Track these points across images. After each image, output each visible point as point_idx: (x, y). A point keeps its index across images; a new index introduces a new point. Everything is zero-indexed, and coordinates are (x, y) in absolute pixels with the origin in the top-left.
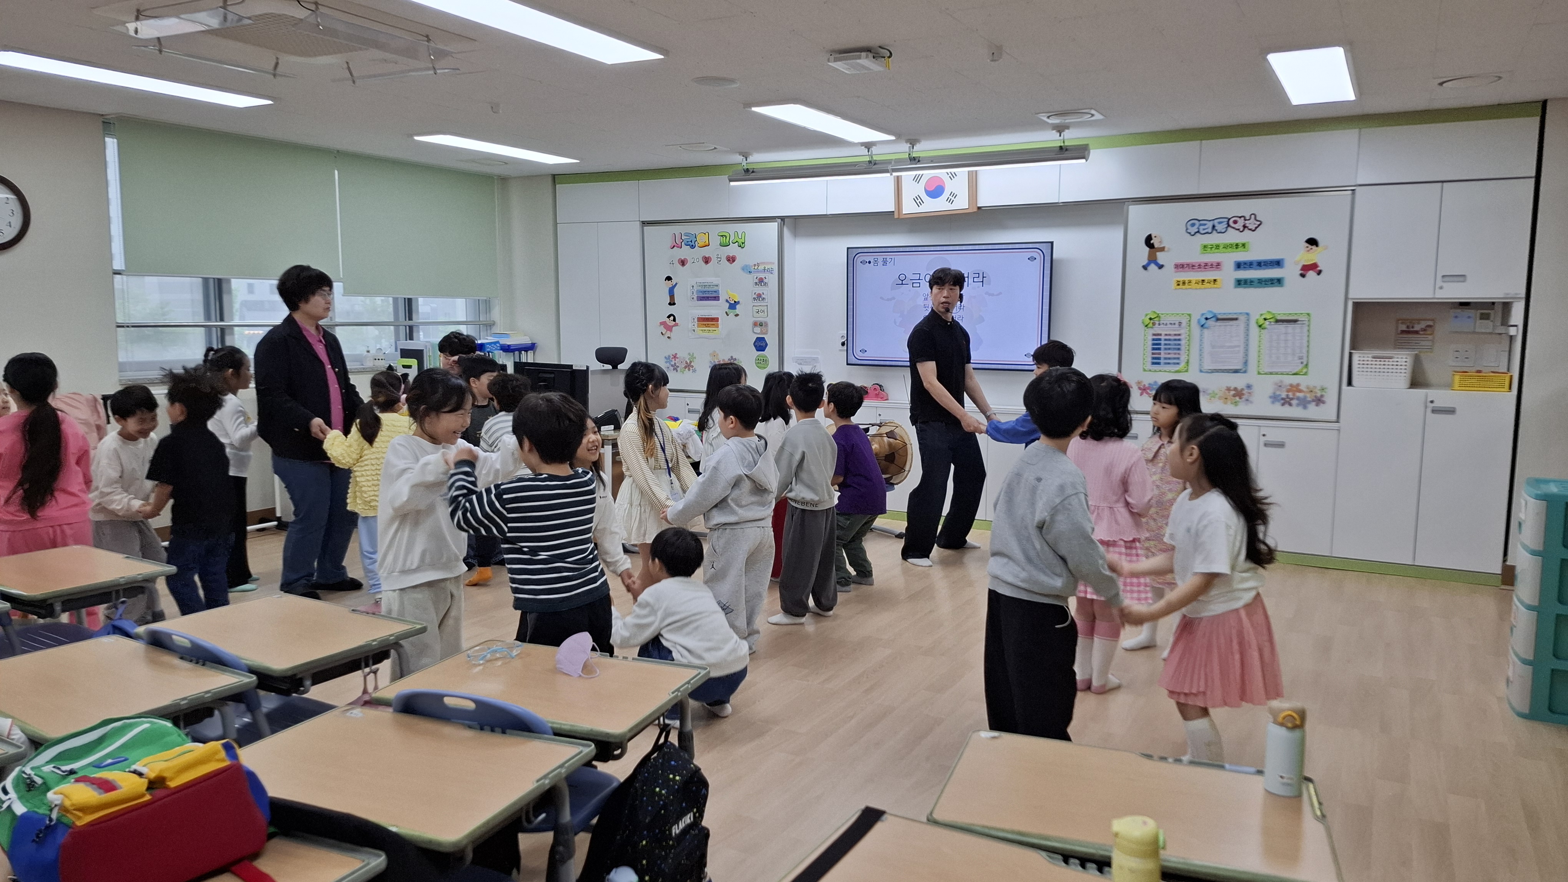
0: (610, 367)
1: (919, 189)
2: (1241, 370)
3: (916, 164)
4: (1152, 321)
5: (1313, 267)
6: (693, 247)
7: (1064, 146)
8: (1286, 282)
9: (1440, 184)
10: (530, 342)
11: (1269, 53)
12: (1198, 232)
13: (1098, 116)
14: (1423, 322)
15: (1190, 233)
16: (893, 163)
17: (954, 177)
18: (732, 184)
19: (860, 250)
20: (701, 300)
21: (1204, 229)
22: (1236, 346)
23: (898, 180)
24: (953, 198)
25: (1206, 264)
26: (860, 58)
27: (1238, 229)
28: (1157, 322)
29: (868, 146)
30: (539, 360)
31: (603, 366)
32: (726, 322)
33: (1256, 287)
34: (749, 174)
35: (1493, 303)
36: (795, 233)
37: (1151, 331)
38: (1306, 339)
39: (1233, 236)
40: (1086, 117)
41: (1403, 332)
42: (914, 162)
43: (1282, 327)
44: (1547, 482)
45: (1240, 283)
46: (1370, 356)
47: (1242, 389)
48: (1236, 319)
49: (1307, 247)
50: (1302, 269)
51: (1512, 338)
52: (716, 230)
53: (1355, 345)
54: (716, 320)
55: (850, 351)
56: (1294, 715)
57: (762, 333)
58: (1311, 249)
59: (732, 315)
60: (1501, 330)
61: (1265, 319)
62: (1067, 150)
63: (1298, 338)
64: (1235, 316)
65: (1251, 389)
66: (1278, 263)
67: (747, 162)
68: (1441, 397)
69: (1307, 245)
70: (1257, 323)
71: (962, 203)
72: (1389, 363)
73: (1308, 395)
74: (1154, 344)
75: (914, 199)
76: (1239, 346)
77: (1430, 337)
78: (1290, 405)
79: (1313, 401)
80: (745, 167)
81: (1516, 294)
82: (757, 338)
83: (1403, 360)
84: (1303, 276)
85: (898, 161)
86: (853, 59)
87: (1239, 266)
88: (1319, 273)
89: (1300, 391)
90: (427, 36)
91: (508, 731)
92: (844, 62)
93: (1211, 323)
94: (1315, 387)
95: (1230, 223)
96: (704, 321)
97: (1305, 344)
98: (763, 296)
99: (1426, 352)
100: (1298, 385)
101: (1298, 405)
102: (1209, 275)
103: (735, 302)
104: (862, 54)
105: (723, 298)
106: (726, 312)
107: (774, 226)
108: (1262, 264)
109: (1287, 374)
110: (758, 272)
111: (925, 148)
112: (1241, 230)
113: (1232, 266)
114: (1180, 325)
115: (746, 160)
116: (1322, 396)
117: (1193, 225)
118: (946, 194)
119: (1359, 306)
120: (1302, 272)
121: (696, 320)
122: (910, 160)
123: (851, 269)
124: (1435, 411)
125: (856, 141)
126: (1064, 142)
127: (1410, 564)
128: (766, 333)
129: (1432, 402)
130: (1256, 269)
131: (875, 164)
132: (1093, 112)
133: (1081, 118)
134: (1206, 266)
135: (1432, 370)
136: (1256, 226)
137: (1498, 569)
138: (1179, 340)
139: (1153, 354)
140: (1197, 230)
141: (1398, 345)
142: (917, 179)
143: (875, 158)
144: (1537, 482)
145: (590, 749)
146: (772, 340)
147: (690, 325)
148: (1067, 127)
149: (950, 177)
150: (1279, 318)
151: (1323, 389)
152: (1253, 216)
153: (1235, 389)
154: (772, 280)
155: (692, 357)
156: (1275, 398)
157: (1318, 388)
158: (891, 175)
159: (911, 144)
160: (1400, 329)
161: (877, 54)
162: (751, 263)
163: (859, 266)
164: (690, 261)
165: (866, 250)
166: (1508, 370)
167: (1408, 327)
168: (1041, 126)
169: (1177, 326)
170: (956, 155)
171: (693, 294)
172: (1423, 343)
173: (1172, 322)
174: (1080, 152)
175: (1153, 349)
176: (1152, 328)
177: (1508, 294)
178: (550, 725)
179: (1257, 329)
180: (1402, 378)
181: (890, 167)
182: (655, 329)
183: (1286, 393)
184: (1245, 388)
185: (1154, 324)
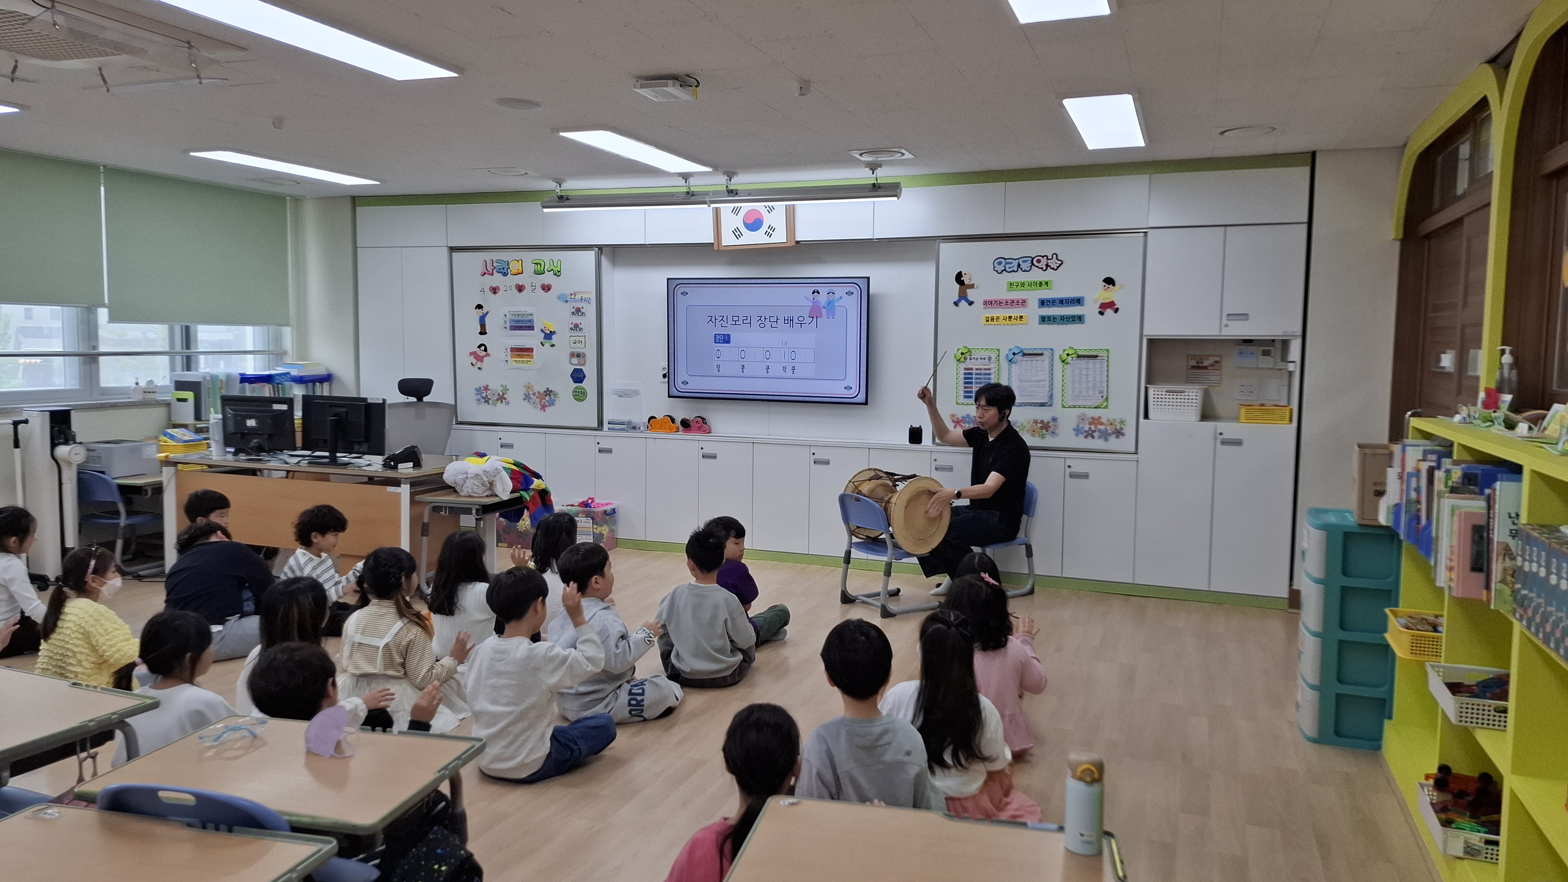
0: (414, 399)
1: (738, 221)
2: (1047, 403)
3: (734, 197)
4: (964, 356)
5: (1111, 305)
6: (505, 274)
7: (877, 183)
8: (1087, 319)
9: (1223, 228)
10: (326, 373)
11: (1064, 98)
12: (1005, 270)
13: (908, 156)
14: (1211, 358)
15: (997, 271)
16: (711, 194)
17: (772, 211)
18: (545, 210)
19: (680, 281)
20: (514, 329)
21: (1010, 268)
22: (1041, 381)
23: (717, 212)
24: (771, 232)
25: (1013, 302)
26: (667, 86)
27: (1042, 268)
28: (968, 357)
29: (686, 176)
30: (336, 394)
31: (407, 398)
32: (541, 353)
33: (1058, 324)
34: (563, 200)
35: (1273, 341)
36: (614, 262)
37: (963, 366)
38: (1105, 373)
39: (1036, 275)
40: (897, 156)
41: (1193, 367)
42: (731, 194)
43: (1083, 363)
44: (1325, 511)
45: (1044, 320)
46: (1164, 390)
47: (1049, 422)
48: (1042, 354)
49: (1105, 286)
50: (1100, 308)
51: (1291, 374)
52: (529, 257)
53: (1150, 380)
54: (531, 350)
55: (672, 383)
56: (1093, 769)
57: (579, 364)
58: (1108, 288)
59: (547, 345)
60: (1281, 365)
61: (1068, 355)
62: (879, 187)
63: (1099, 373)
64: (1040, 352)
65: (1056, 422)
66: (1078, 301)
67: (561, 189)
68: (1229, 429)
69: (1105, 284)
70: (1060, 358)
71: (780, 237)
72: (1181, 397)
73: (1109, 428)
74: (965, 378)
75: (733, 231)
76: (1045, 380)
77: (1218, 372)
78: (1093, 437)
79: (1113, 433)
80: (559, 194)
81: (1294, 332)
82: (575, 369)
83: (1193, 394)
84: (1101, 313)
85: (715, 193)
86: (659, 87)
87: (1043, 303)
88: (1116, 310)
89: (1102, 424)
90: (189, 43)
91: (235, 828)
92: (651, 89)
93: (1018, 357)
94: (1114, 420)
95: (1033, 262)
96: (517, 352)
97: (1105, 379)
98: (580, 326)
99: (1215, 386)
100: (1100, 418)
101: (1100, 437)
102: (1015, 312)
103: (551, 332)
104: (669, 81)
105: (538, 327)
106: (541, 342)
107: (591, 255)
108: (1064, 301)
109: (1090, 408)
110: (575, 301)
111: (742, 181)
112: (1044, 269)
113: (1037, 303)
114: (989, 360)
115: (560, 187)
116: (1122, 429)
117: (1000, 263)
118: (764, 228)
119: (1152, 342)
120: (1100, 310)
121: (509, 350)
122: (728, 193)
123: (671, 299)
124: (1223, 443)
125: (673, 171)
126: (877, 180)
127: (1206, 589)
128: (584, 365)
129: (1221, 434)
130: (1058, 307)
131: (693, 195)
132: (903, 151)
133: (892, 156)
134: (1012, 303)
135: (1220, 404)
136: (1058, 265)
137: (1285, 594)
138: (989, 374)
139: (965, 387)
140: (1003, 268)
141: (1189, 380)
142: (736, 211)
143: (693, 189)
144: (1317, 512)
145: (331, 845)
146: (590, 370)
147: (503, 357)
148: (880, 166)
149: (768, 210)
150: (1080, 353)
151: (1122, 422)
152: (1055, 256)
153: (1042, 422)
154: (590, 310)
155: (505, 389)
156: (1078, 431)
157: (1118, 421)
158: (709, 206)
159: (728, 176)
160: (1191, 364)
161: (685, 82)
162: (568, 291)
163: (679, 298)
164: (502, 289)
165: (686, 281)
166: (1289, 403)
167: (1198, 363)
168: (853, 162)
169: (987, 360)
170: (774, 189)
171: (505, 323)
172: (1211, 378)
173: (983, 357)
174: (892, 190)
175: (965, 383)
176: (964, 362)
177: (1287, 332)
178: (287, 818)
179: (1061, 364)
180: (1193, 413)
181: (707, 199)
182: (464, 360)
183: (1089, 426)
184: (1051, 421)
185: (965, 358)
